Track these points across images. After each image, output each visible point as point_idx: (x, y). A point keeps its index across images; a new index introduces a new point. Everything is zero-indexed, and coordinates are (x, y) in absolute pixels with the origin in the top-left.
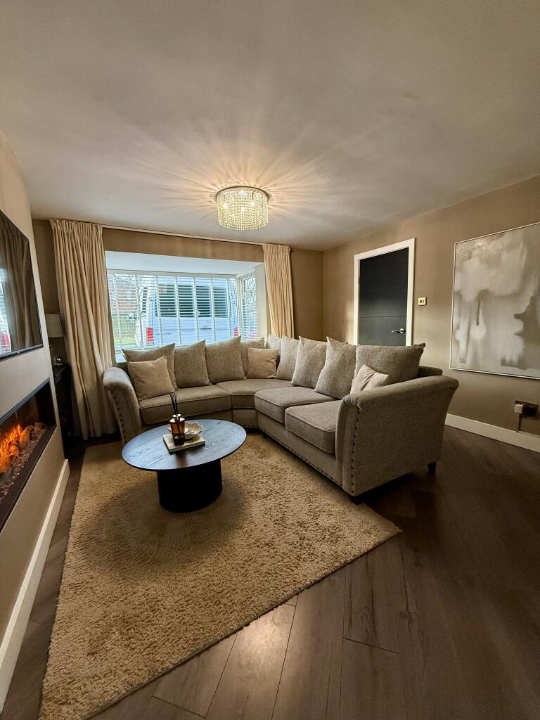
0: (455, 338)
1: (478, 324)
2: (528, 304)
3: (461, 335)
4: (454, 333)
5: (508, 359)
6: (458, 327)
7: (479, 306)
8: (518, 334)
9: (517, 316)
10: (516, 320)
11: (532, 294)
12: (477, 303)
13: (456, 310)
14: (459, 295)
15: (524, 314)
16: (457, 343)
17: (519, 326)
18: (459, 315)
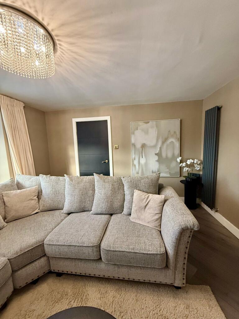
0: (134, 163)
1: (142, 157)
2: (159, 150)
3: (136, 162)
4: (133, 162)
5: (154, 171)
6: (135, 159)
7: (142, 150)
8: (157, 161)
9: (156, 154)
10: (156, 156)
11: (160, 146)
12: (141, 149)
13: (133, 152)
14: (134, 145)
15: (158, 153)
16: (135, 166)
17: (156, 158)
18: (135, 154)
